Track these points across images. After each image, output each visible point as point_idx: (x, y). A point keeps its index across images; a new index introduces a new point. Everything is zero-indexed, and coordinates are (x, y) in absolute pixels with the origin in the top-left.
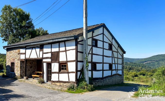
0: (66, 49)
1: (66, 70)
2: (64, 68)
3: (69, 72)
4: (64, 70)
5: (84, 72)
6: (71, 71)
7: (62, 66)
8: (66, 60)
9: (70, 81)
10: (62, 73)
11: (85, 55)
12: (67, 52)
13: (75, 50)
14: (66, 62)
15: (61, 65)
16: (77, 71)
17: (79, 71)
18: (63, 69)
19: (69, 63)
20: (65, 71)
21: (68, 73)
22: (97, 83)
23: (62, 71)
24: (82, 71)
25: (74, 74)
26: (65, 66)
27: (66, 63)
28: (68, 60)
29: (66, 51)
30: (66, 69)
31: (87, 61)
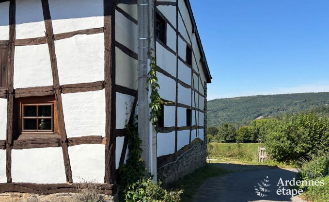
0: (49, 28)
1: (49, 132)
2: (40, 120)
3: (67, 141)
4: (39, 128)
5: (141, 137)
6: (80, 136)
7: (30, 111)
8: (50, 83)
9: (76, 180)
10: (25, 145)
11: (149, 61)
12: (57, 43)
13: (102, 35)
14: (51, 93)
15: (22, 106)
16: (113, 132)
17: (121, 133)
18: (31, 125)
19: (66, 99)
20: (47, 134)
21: (65, 144)
22: (165, 175)
23: (26, 135)
24: (131, 134)
25: (100, 150)
26: (47, 111)
27: (52, 97)
28: (62, 82)
29: (50, 38)
30: (48, 125)
31: (153, 87)
